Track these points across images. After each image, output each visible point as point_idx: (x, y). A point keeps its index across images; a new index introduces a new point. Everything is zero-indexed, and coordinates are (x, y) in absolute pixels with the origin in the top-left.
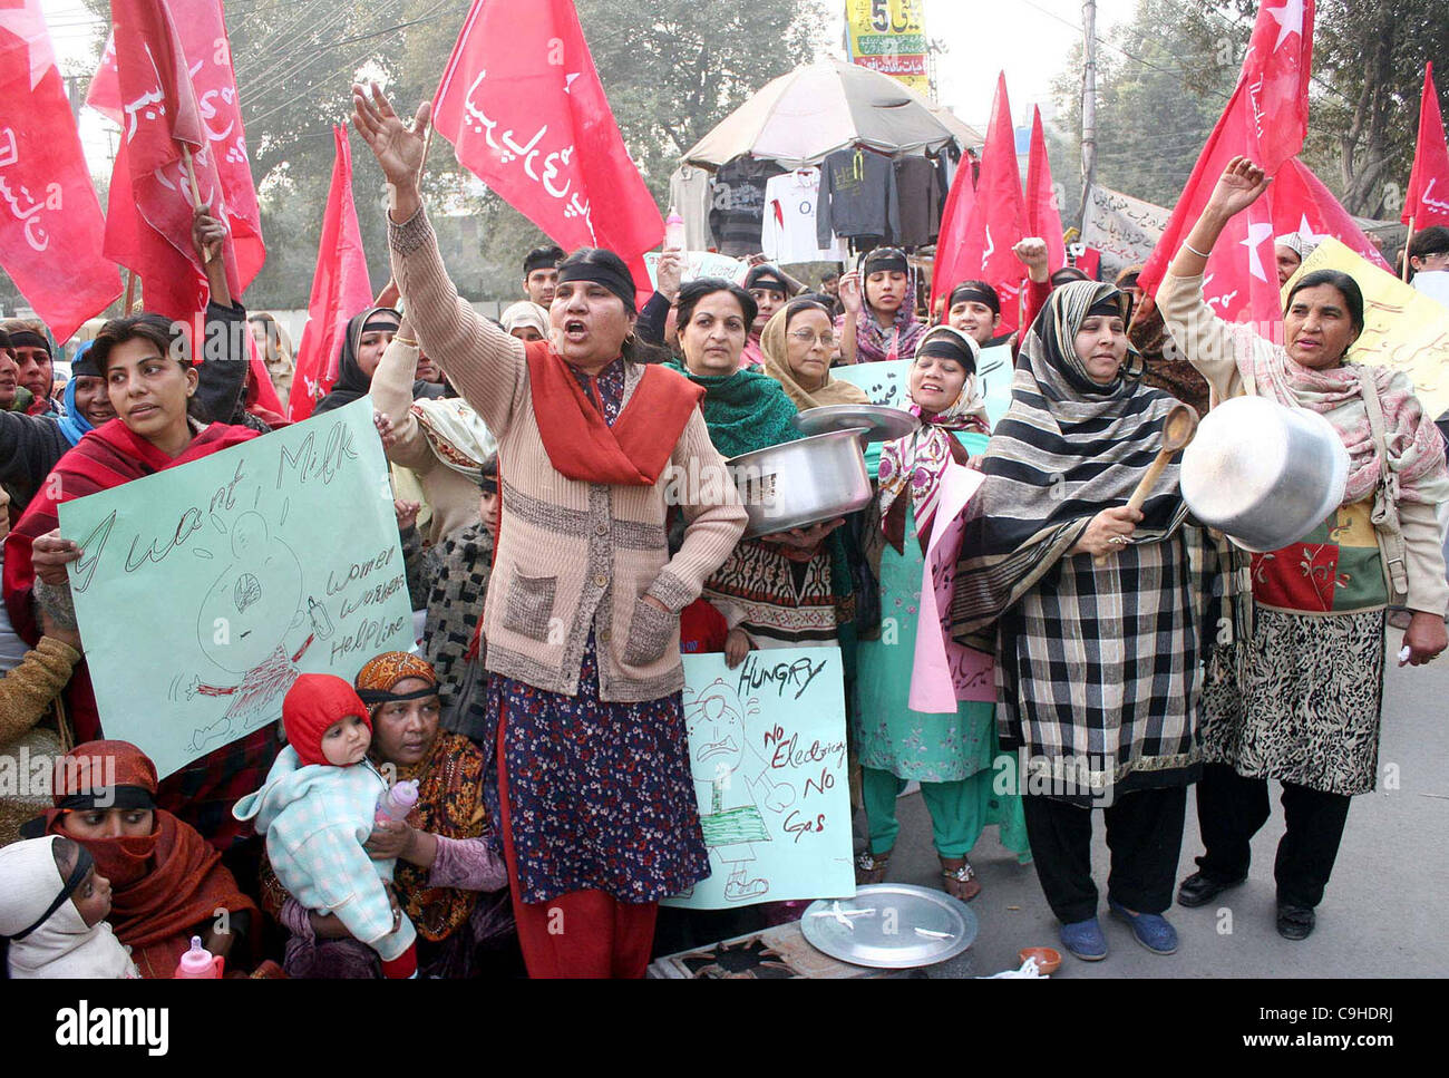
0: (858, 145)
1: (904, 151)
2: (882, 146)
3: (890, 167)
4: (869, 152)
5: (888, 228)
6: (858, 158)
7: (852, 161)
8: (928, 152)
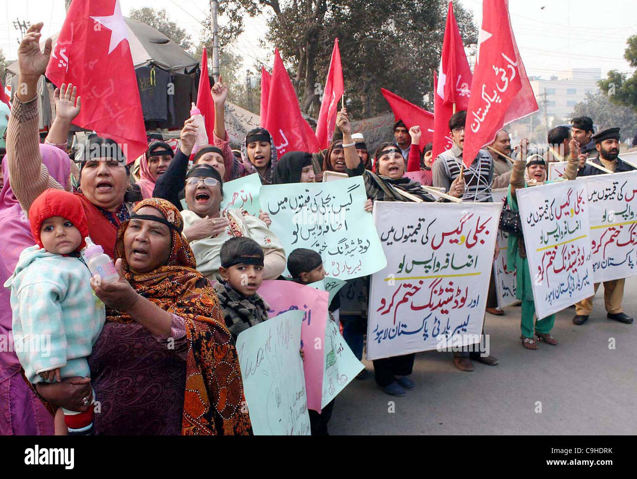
0: (153, 64)
1: (175, 70)
2: (165, 66)
3: (169, 79)
4: (158, 69)
5: (169, 115)
6: (153, 72)
7: (150, 73)
8: (186, 72)
